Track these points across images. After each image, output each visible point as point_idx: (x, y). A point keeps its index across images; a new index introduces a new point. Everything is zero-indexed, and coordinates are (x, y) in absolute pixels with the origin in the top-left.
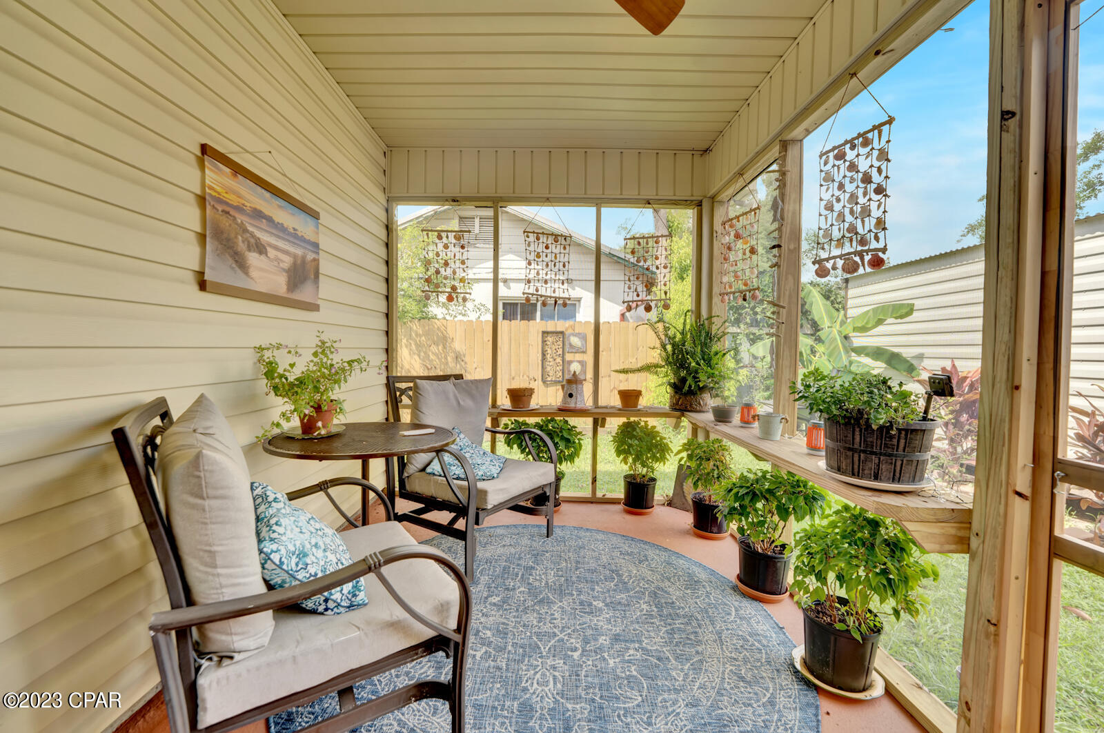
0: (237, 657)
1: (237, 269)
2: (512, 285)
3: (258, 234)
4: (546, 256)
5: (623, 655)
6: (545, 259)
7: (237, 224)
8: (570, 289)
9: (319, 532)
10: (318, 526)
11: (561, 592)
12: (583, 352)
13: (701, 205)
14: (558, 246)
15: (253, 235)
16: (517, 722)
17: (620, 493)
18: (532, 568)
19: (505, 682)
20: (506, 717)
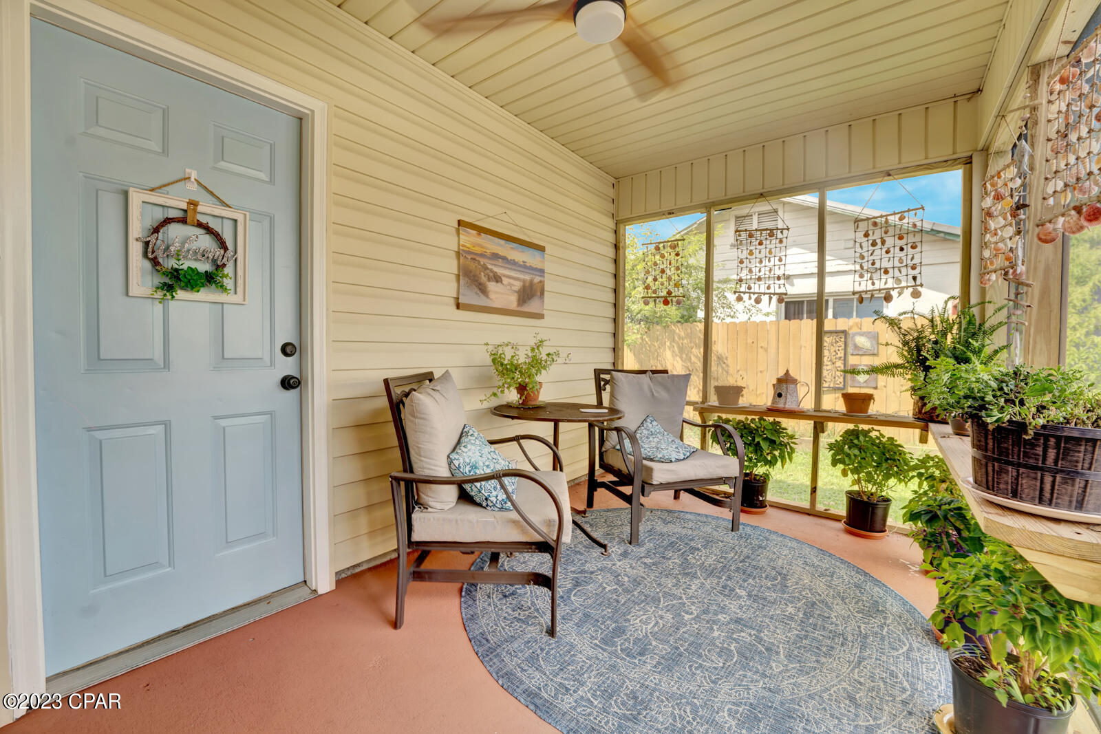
0: (430, 509)
1: (480, 294)
2: (796, 281)
3: (495, 269)
4: (760, 252)
5: (733, 634)
6: (758, 256)
7: (480, 265)
8: (787, 285)
9: (494, 460)
10: (495, 457)
11: (711, 573)
12: (874, 355)
13: (971, 163)
14: (774, 242)
15: (491, 271)
16: (607, 635)
17: (841, 509)
18: (698, 549)
19: (616, 611)
20: (601, 629)
